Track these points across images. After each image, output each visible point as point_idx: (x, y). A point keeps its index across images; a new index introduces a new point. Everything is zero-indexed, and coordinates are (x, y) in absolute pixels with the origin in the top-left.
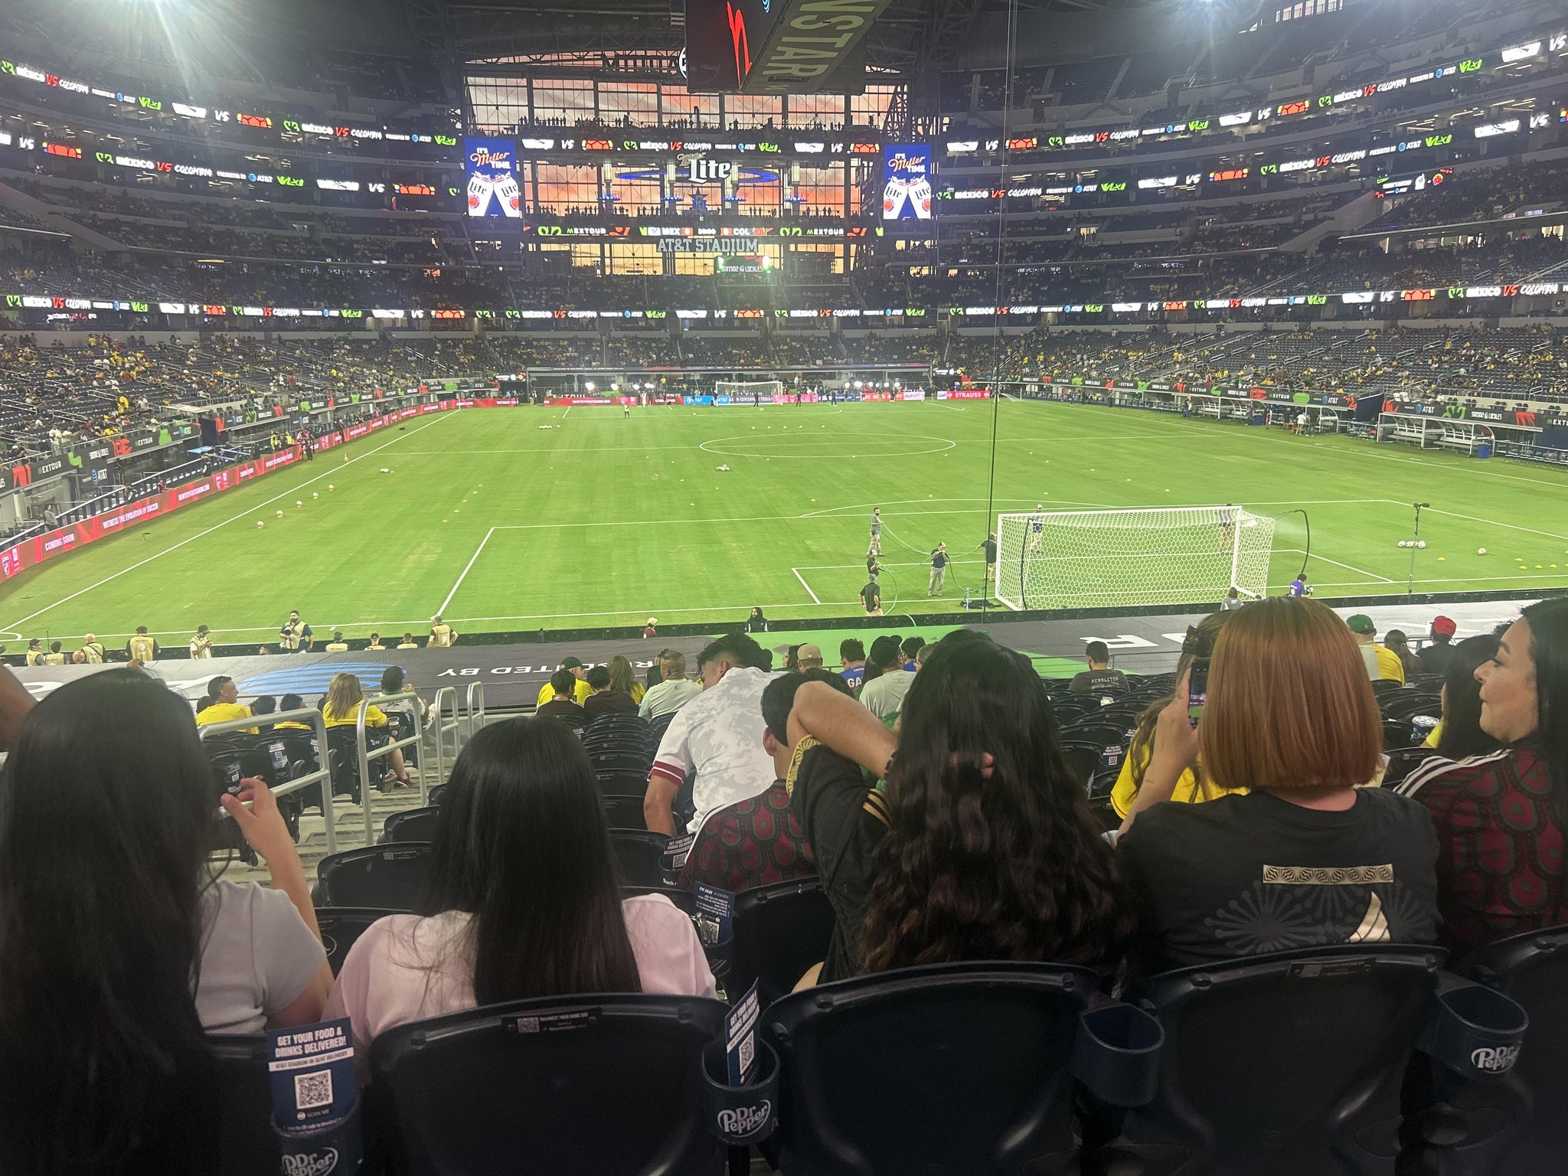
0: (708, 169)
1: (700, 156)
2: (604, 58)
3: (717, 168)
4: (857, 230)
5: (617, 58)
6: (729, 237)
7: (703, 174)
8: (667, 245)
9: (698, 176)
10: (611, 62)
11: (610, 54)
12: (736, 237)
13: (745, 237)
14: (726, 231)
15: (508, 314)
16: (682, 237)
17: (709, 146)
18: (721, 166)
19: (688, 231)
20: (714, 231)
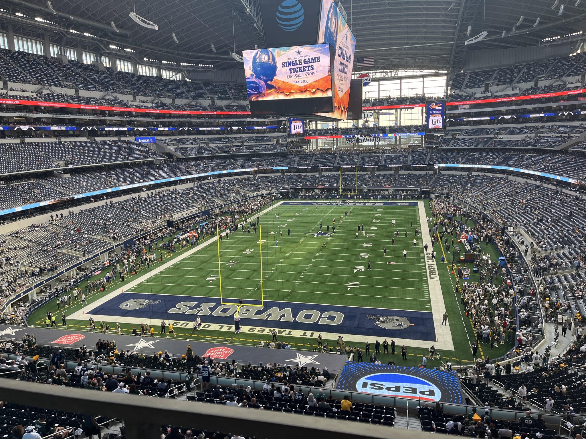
8: (349, 141)
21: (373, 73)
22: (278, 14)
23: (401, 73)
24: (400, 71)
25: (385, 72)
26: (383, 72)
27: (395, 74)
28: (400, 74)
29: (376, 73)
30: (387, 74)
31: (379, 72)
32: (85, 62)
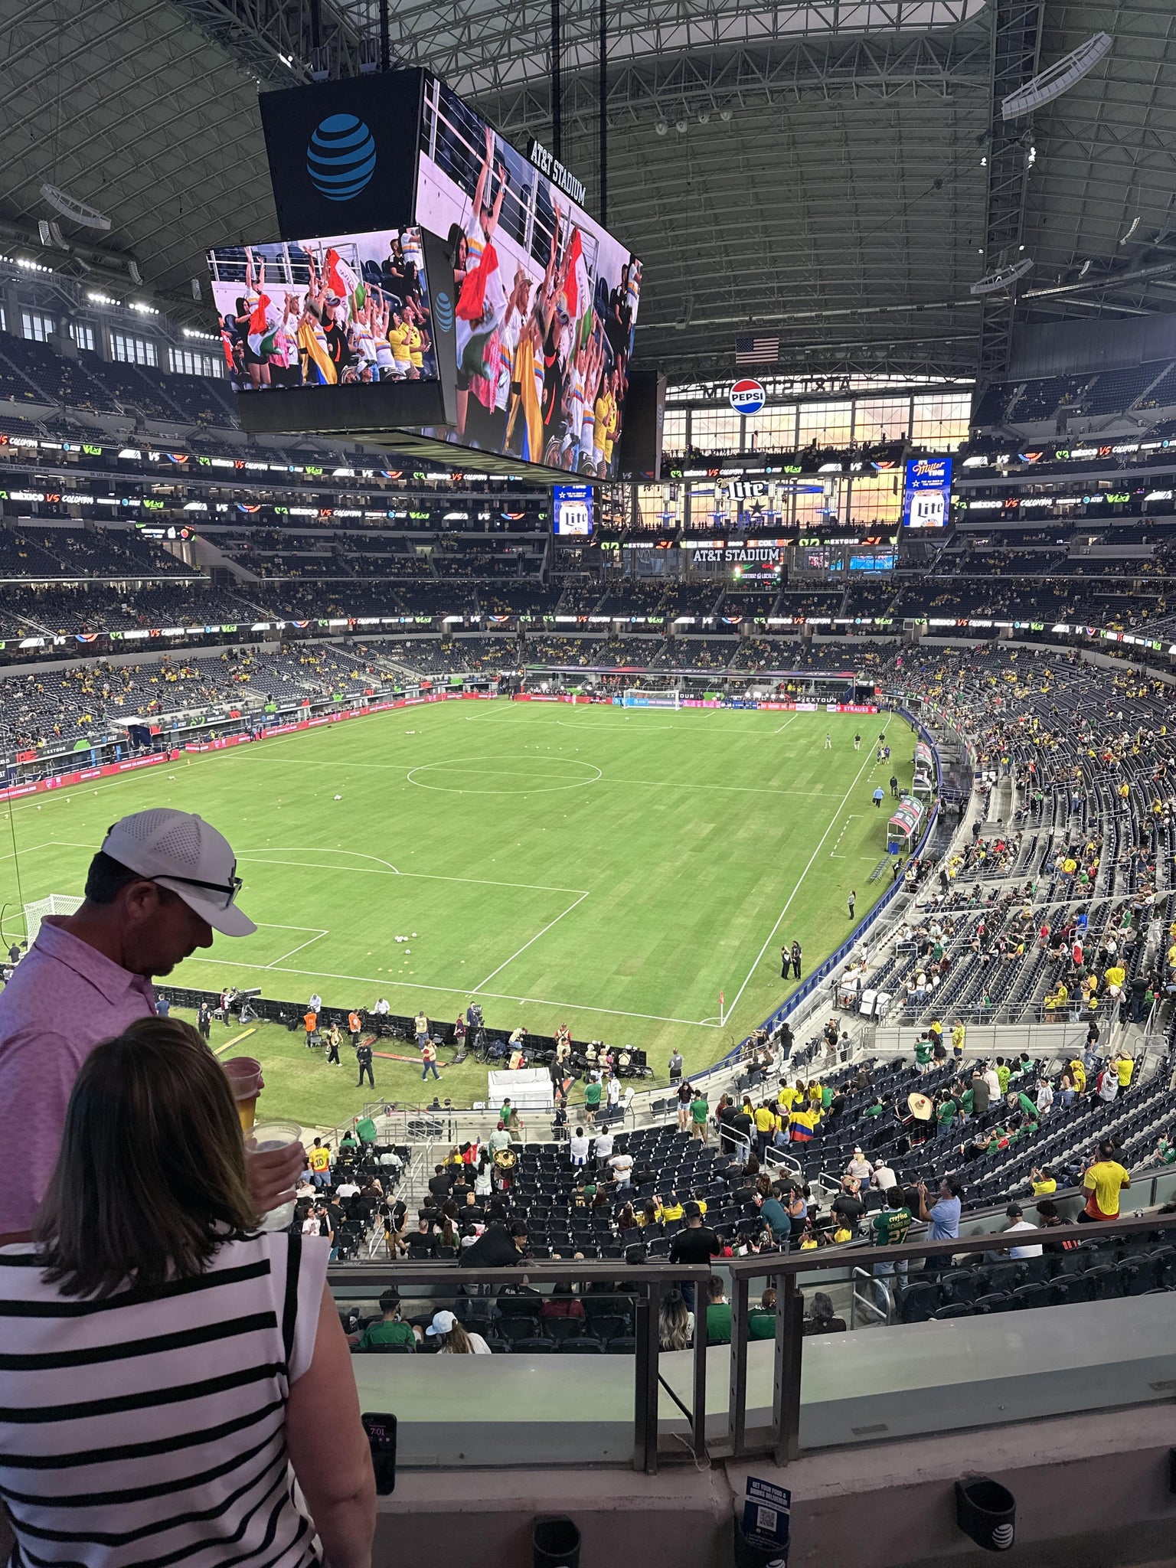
0: (744, 489)
1: (736, 479)
2: (706, 390)
3: (752, 489)
4: (871, 539)
5: (716, 387)
6: (755, 548)
7: (740, 494)
8: (702, 555)
9: (737, 496)
10: (710, 391)
11: (710, 385)
12: (760, 548)
13: (769, 548)
14: (752, 543)
15: (545, 618)
16: (715, 549)
17: (741, 471)
18: (755, 486)
19: (720, 544)
20: (741, 544)
21: (785, 382)
22: (310, 154)
23: (858, 382)
24: (855, 376)
25: (817, 380)
26: (811, 380)
27: (842, 387)
28: (853, 386)
29: (792, 382)
30: (820, 386)
31: (802, 381)
32: (28, 336)
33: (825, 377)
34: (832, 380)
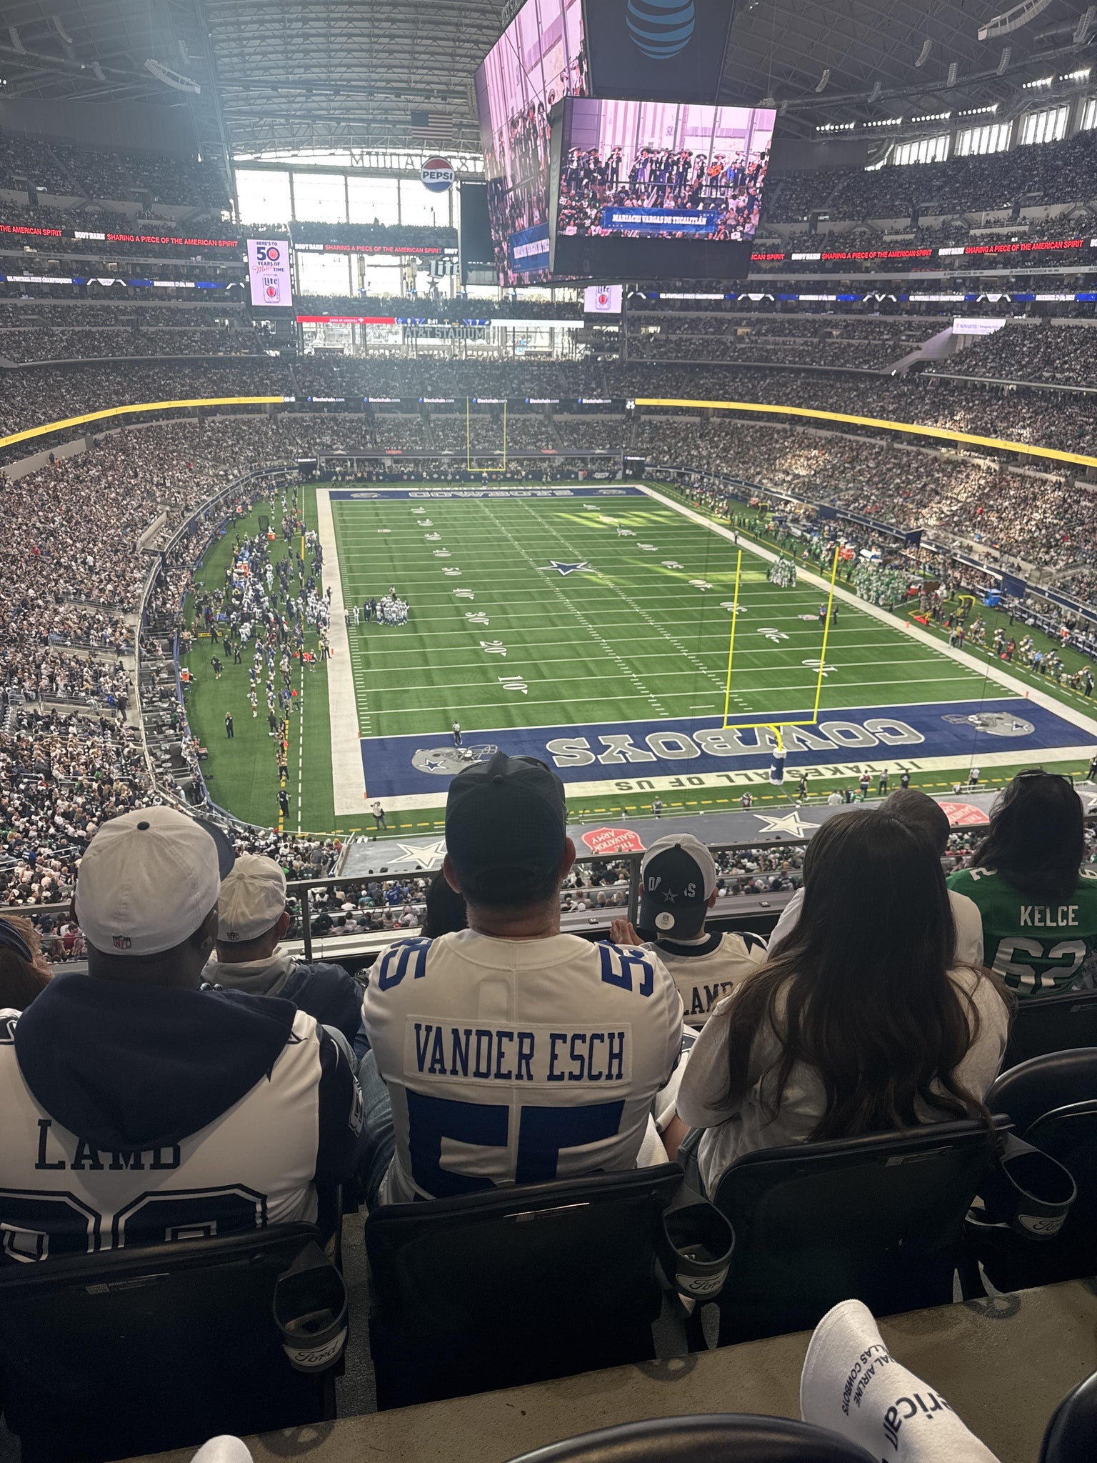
0: (444, 268)
7: (440, 272)
9: (436, 274)
10: (357, 158)
33: (468, 155)
34: (475, 159)
